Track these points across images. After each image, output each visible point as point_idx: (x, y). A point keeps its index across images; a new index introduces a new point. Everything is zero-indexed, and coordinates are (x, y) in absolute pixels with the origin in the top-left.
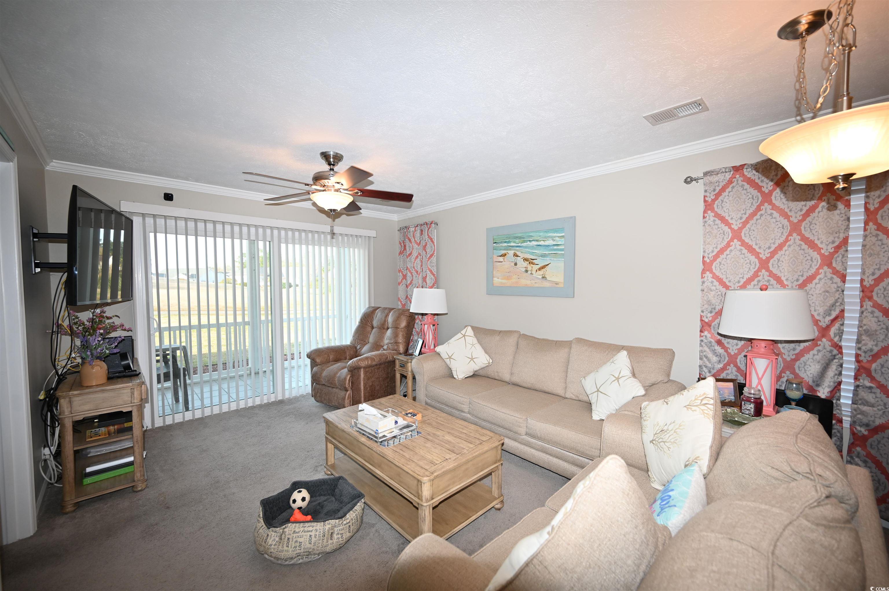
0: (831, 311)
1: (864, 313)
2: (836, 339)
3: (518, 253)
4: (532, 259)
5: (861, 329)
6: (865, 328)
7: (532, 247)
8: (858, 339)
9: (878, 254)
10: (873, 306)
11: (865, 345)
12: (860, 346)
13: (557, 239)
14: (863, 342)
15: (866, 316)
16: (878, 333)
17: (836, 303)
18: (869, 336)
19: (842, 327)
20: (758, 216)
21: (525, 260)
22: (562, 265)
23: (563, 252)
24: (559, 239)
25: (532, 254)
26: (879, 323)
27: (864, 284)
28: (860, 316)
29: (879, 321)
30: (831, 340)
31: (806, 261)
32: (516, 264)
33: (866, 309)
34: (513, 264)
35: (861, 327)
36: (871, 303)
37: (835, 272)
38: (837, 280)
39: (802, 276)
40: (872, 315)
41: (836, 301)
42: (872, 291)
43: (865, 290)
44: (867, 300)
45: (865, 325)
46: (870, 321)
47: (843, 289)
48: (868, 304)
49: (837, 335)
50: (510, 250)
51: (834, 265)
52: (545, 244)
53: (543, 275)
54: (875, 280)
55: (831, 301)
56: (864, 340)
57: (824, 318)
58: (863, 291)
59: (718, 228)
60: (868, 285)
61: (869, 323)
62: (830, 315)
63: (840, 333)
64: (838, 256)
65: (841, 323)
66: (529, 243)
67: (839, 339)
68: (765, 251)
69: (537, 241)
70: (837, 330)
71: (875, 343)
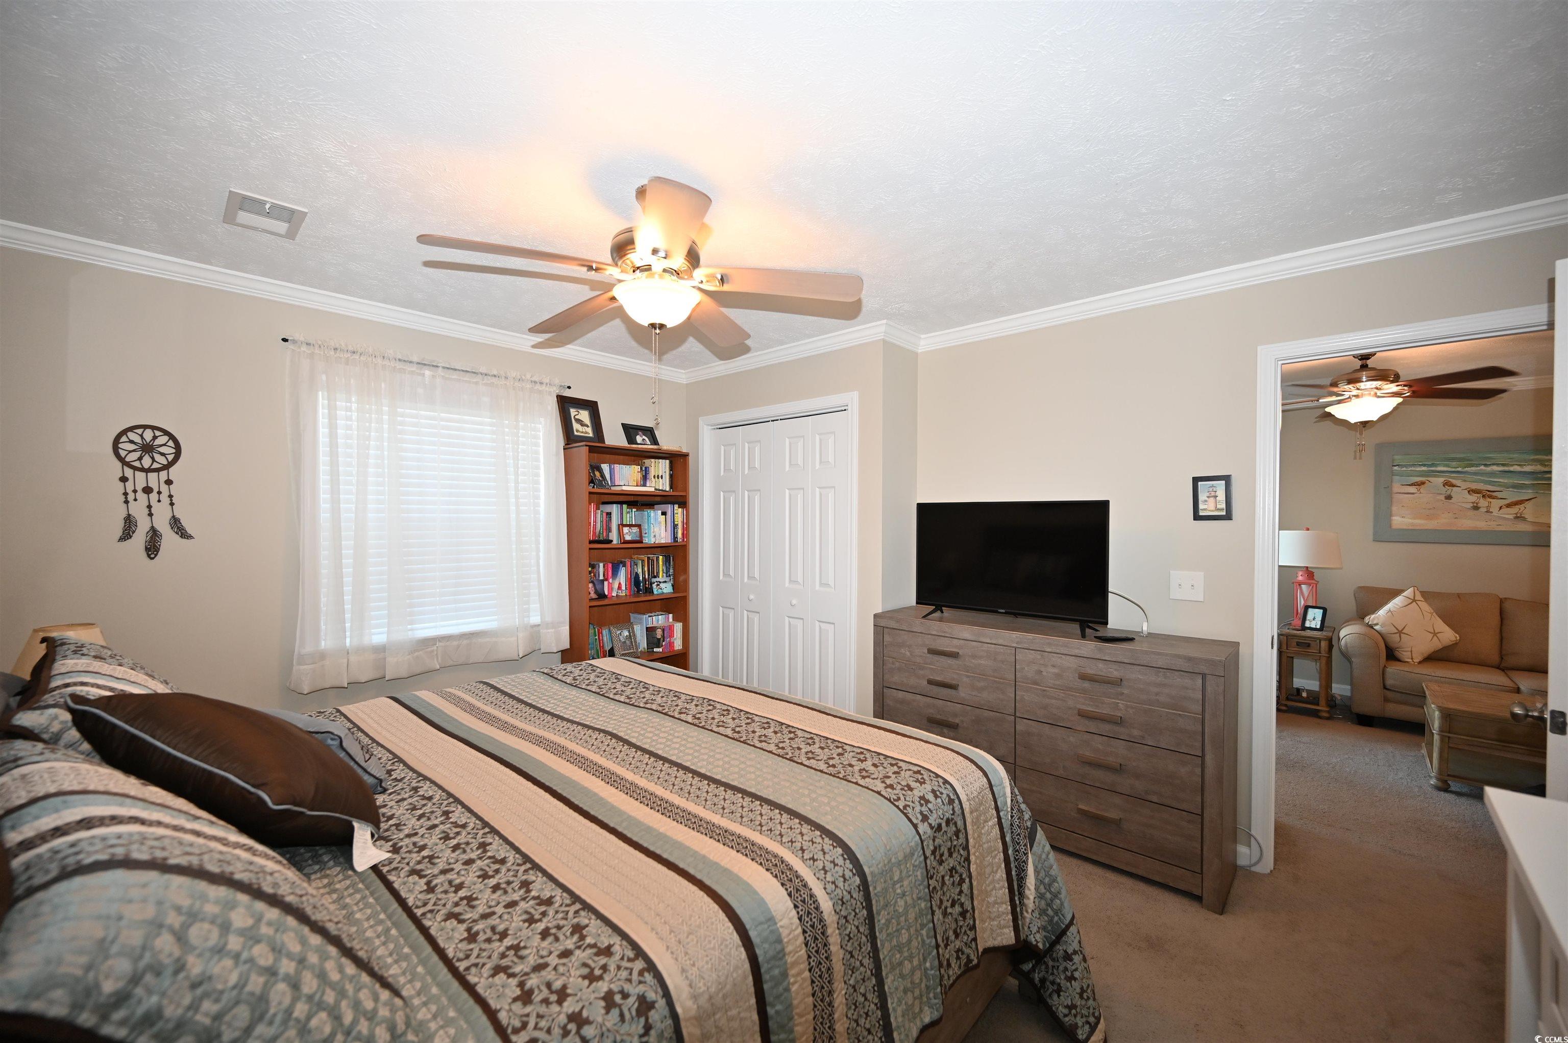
3: (1454, 481)
4: (1489, 491)
7: (1493, 474)
21: (1471, 491)
25: (1490, 483)
32: (1449, 497)
34: (1442, 497)
50: (1435, 476)
52: (1523, 470)
53: (1516, 514)
66: (1482, 467)
69: (1503, 465)
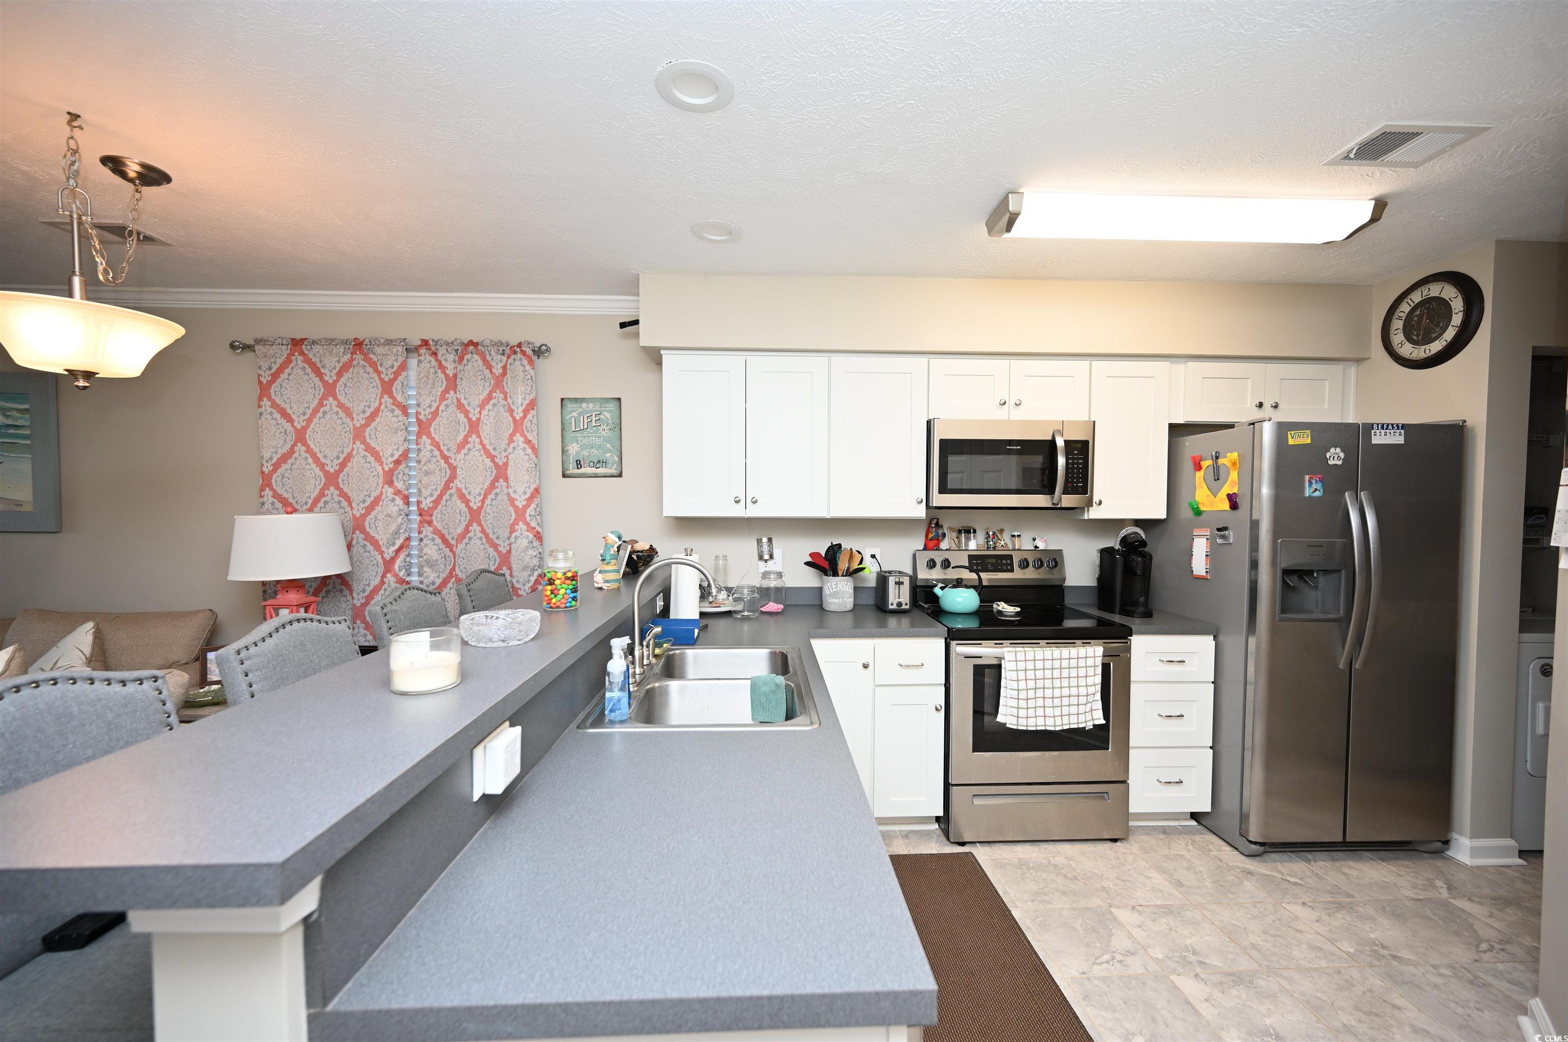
0: (395, 539)
1: (424, 541)
2: (402, 574)
5: (421, 560)
6: (425, 558)
8: (419, 572)
9: (435, 473)
10: (434, 533)
11: (428, 577)
12: (422, 579)
13: (14, 413)
14: (425, 574)
15: (427, 544)
16: (439, 563)
17: (399, 530)
18: (430, 567)
19: (408, 559)
20: (320, 414)
22: (27, 467)
23: (29, 442)
24: (18, 415)
26: (440, 552)
27: (422, 506)
28: (419, 545)
29: (439, 549)
30: (396, 575)
31: (373, 477)
33: (426, 536)
35: (421, 557)
36: (431, 529)
37: (398, 492)
38: (399, 501)
39: (369, 496)
40: (432, 543)
41: (399, 527)
42: (431, 515)
43: (424, 513)
44: (426, 525)
45: (425, 554)
46: (431, 549)
47: (407, 513)
48: (427, 530)
49: (402, 569)
51: (396, 484)
54: (433, 502)
55: (393, 527)
56: (425, 572)
57: (388, 548)
58: (420, 515)
59: (278, 424)
60: (426, 508)
61: (430, 552)
62: (394, 544)
63: (408, 567)
64: (399, 473)
65: (407, 553)
67: (406, 573)
68: (332, 461)
70: (402, 562)
71: (437, 575)
